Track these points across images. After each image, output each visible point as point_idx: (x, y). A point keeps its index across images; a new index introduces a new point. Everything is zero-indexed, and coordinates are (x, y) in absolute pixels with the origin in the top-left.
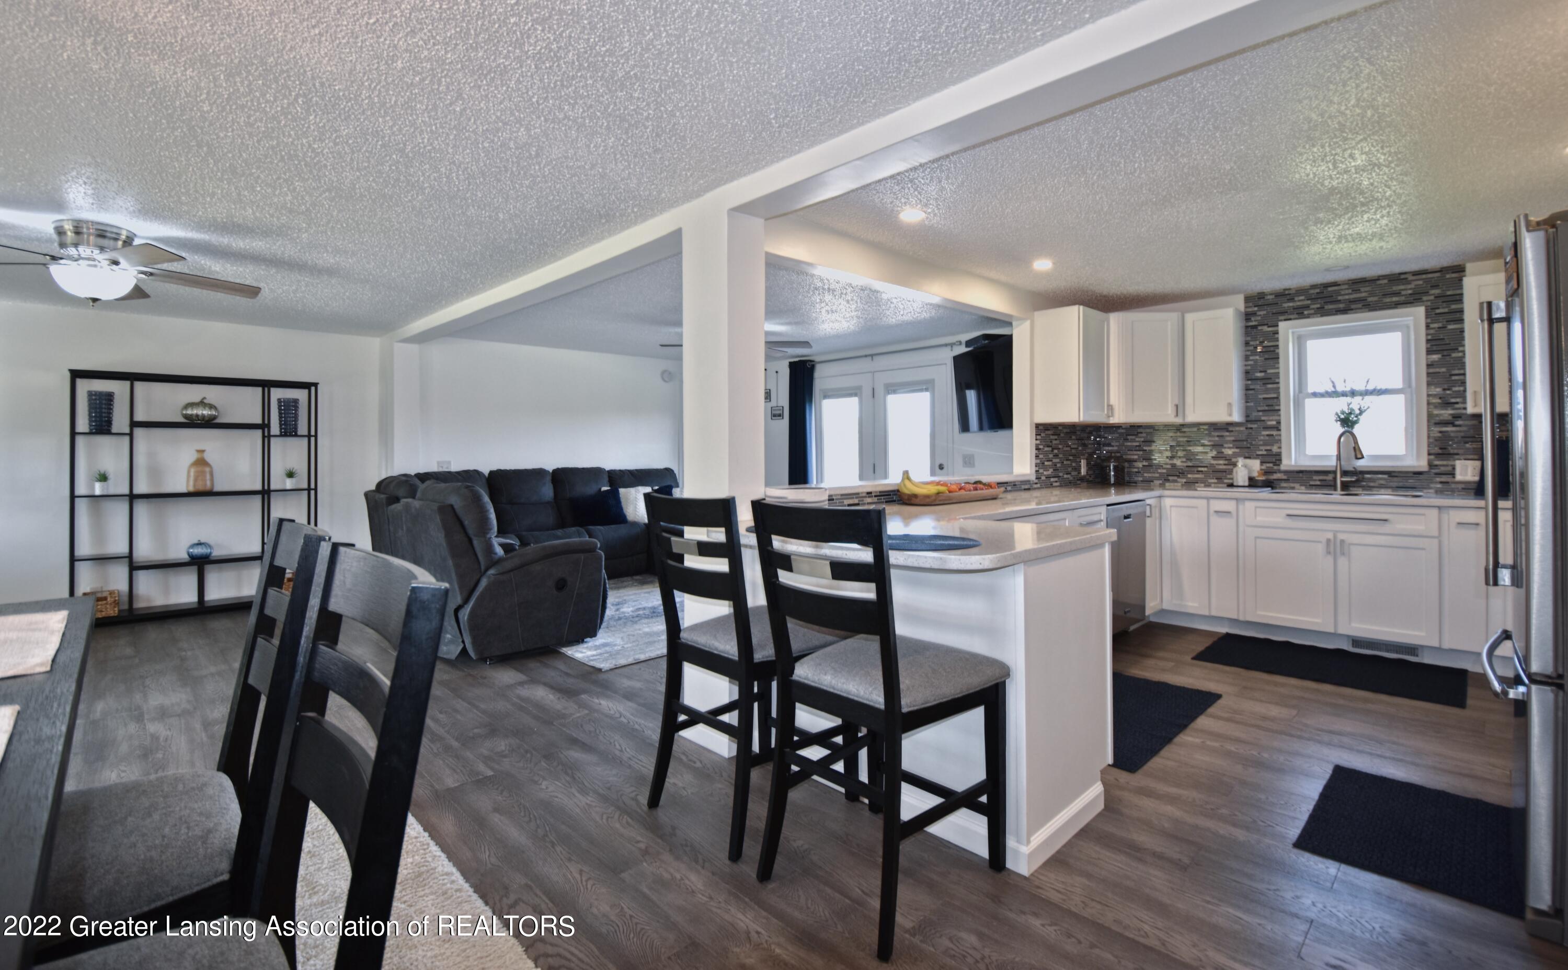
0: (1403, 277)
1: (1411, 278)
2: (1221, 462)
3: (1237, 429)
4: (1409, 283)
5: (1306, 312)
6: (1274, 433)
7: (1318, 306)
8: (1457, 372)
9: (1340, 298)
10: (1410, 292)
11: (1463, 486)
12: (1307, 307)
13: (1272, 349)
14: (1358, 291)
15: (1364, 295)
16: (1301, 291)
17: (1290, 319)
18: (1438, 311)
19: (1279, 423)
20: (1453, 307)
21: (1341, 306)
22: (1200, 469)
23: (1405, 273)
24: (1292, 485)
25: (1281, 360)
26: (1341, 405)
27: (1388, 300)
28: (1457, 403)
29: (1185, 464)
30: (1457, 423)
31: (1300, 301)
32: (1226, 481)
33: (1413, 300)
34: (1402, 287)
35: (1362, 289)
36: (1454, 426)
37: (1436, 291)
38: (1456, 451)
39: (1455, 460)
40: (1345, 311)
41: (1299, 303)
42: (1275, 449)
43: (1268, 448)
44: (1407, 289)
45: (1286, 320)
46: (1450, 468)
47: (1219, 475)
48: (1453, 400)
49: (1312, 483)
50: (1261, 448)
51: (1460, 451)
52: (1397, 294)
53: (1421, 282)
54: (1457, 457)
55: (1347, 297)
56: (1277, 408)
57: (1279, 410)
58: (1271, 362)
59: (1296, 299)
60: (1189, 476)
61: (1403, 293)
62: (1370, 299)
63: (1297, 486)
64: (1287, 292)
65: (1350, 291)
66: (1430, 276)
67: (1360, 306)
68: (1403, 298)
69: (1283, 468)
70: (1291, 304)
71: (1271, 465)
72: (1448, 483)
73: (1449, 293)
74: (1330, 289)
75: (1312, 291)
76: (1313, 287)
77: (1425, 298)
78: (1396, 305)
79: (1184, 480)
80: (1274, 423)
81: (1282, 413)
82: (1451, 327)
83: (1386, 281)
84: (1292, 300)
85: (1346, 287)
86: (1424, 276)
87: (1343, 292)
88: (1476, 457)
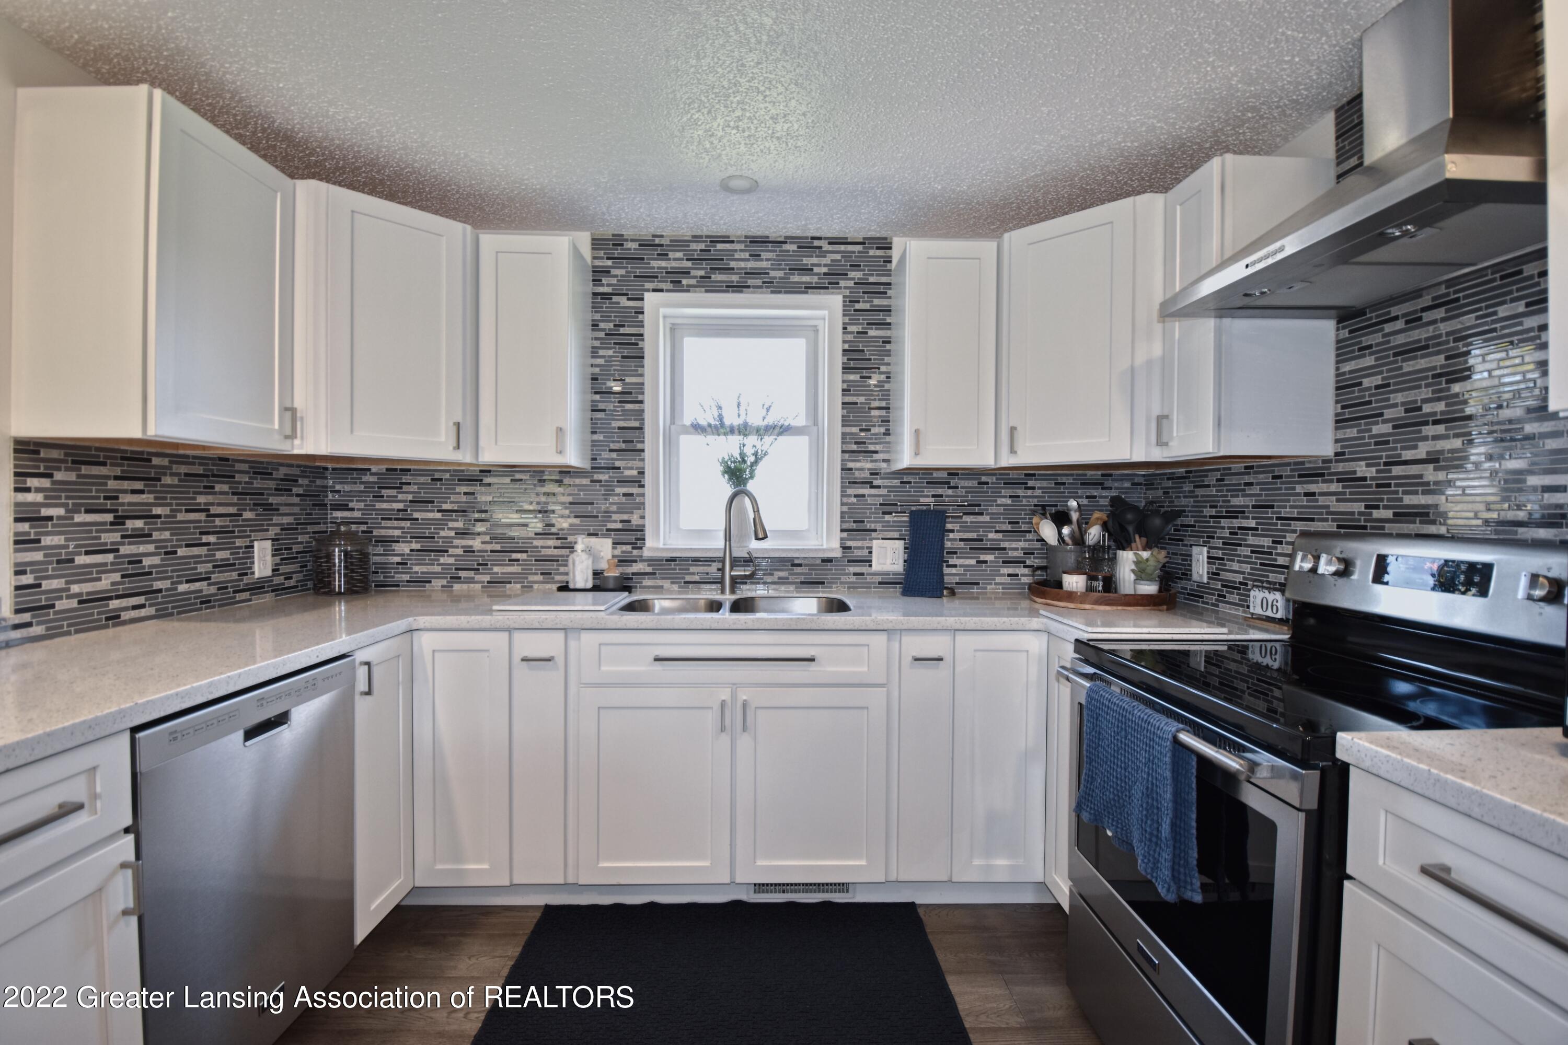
0: (816, 243)
1: (826, 247)
2: (551, 543)
3: (578, 481)
4: (823, 255)
5: (684, 282)
6: (635, 490)
7: (702, 273)
8: (876, 404)
9: (733, 264)
10: (825, 270)
11: (879, 579)
12: (686, 273)
13: (633, 341)
14: (756, 256)
15: (764, 264)
16: (679, 244)
17: (661, 291)
18: (858, 306)
19: (642, 473)
20: (877, 302)
21: (735, 278)
22: (515, 556)
23: (819, 238)
24: (659, 583)
25: (647, 361)
26: (729, 447)
27: (796, 278)
28: (876, 452)
29: (489, 547)
30: (876, 483)
31: (678, 259)
32: (558, 578)
33: (829, 282)
34: (815, 260)
35: (764, 255)
36: (872, 487)
37: (856, 275)
38: (873, 526)
39: (871, 539)
40: (738, 288)
41: (675, 264)
42: (635, 520)
43: (625, 517)
44: (821, 264)
45: (654, 290)
46: (866, 552)
47: (547, 566)
48: (872, 448)
49: (688, 578)
50: (615, 517)
51: (878, 526)
52: (808, 270)
53: (838, 257)
54: (874, 534)
55: (742, 264)
56: (639, 446)
57: (643, 451)
58: (632, 364)
59: (671, 255)
60: (496, 569)
61: (816, 270)
62: (773, 274)
63: (666, 584)
64: (657, 241)
65: (747, 255)
66: (850, 248)
67: (758, 282)
68: (815, 279)
69: (646, 553)
70: (663, 264)
71: (629, 548)
72: (862, 574)
73: (872, 280)
74: (720, 246)
75: (694, 246)
76: (697, 238)
77: (843, 283)
78: (808, 288)
79: (487, 578)
80: (635, 473)
81: (647, 455)
82: (872, 333)
83: (794, 247)
84: (663, 256)
85: (742, 246)
86: (842, 248)
87: (737, 256)
88: (896, 535)
